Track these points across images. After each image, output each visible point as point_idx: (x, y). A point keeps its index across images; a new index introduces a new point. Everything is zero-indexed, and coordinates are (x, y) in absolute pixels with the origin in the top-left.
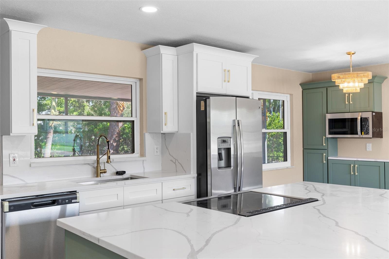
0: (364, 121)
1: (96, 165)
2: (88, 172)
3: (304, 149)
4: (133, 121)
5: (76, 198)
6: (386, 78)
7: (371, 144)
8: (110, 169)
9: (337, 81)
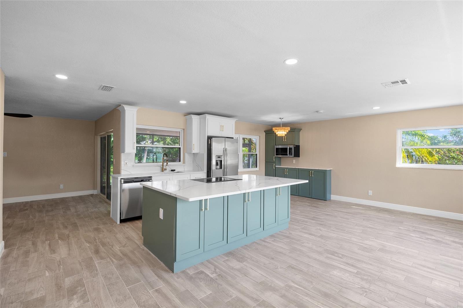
0: (290, 149)
1: (162, 167)
2: (159, 169)
3: (266, 162)
4: (180, 148)
5: (151, 179)
6: (302, 129)
7: (295, 160)
8: (169, 168)
9: (275, 131)
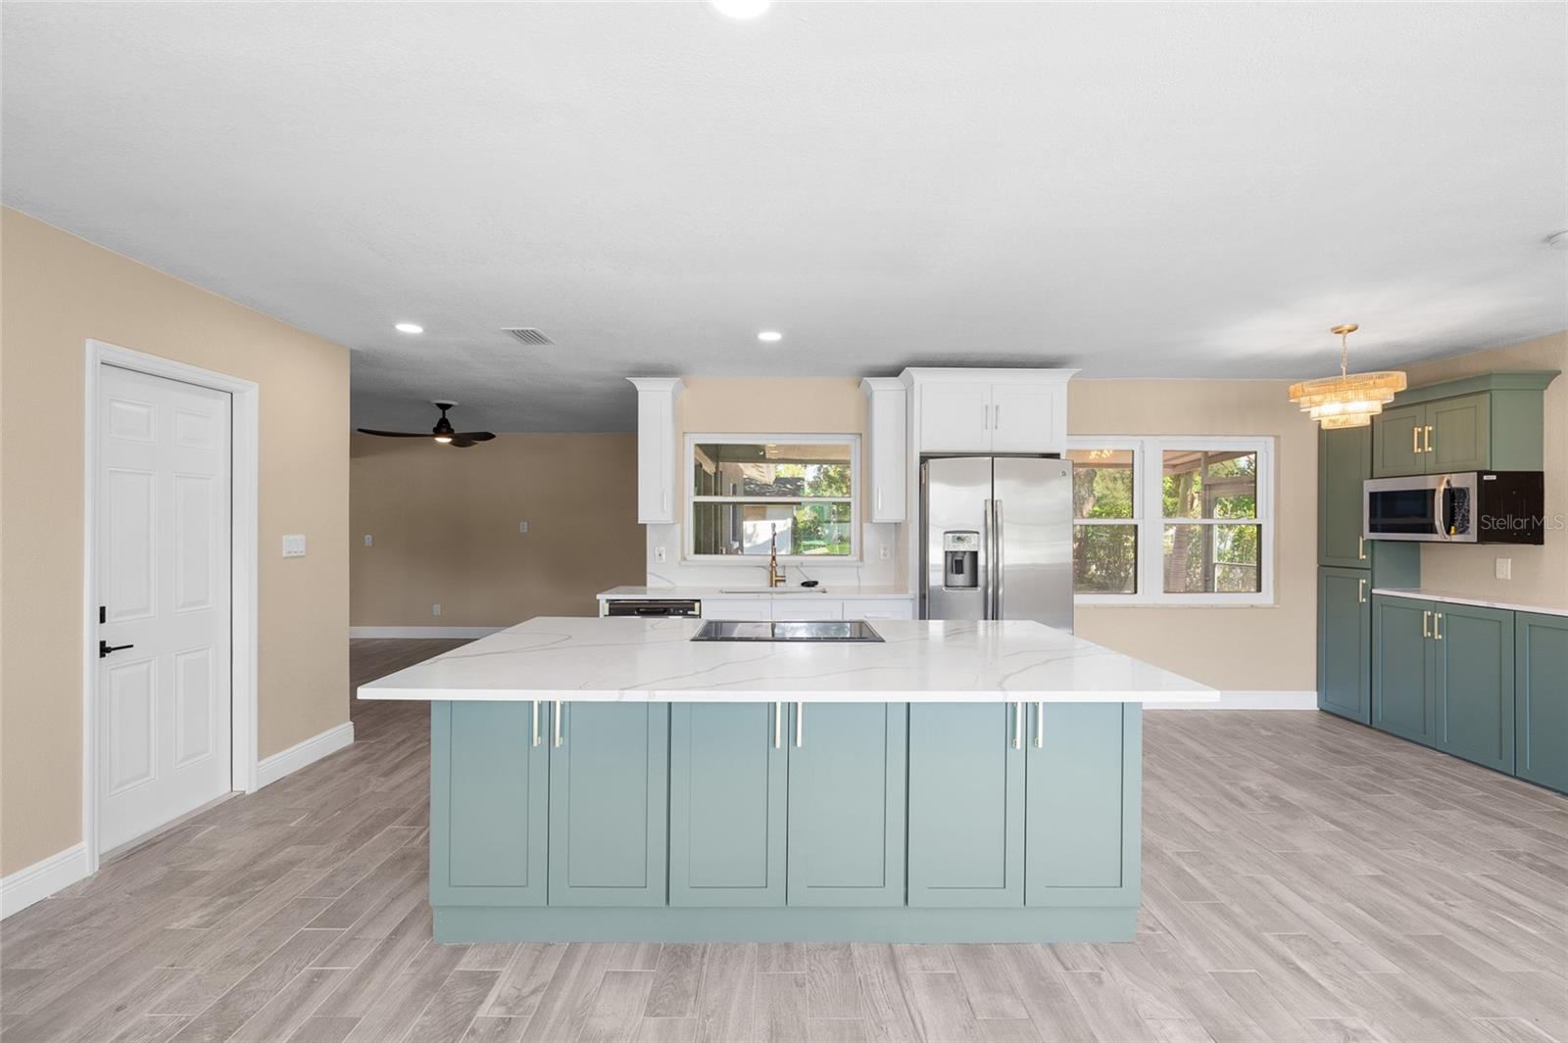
1: (770, 569)
3: (1322, 566)
5: (693, 609)
7: (1510, 560)
9: (1302, 401)
